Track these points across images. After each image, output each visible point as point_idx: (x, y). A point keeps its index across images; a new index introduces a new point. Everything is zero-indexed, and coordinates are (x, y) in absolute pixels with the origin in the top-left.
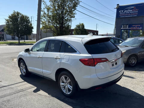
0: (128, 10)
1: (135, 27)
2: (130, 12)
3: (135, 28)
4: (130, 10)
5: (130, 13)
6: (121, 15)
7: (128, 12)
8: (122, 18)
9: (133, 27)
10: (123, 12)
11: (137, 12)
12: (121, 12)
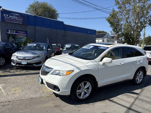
1: (20, 33)
2: (15, 18)
5: (16, 20)
6: (6, 19)
8: (7, 22)
11: (22, 20)
12: (6, 17)
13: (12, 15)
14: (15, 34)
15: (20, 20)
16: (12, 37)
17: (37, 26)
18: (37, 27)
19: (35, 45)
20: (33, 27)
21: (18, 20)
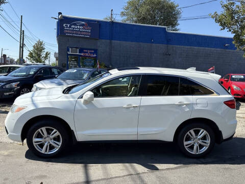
0: (78, 25)
1: (87, 52)
2: (80, 29)
3: (87, 55)
4: (80, 26)
5: (81, 31)
6: (67, 31)
7: (77, 28)
8: (68, 36)
9: (85, 52)
10: (70, 27)
11: (90, 31)
12: (67, 27)
13: (75, 24)
14: (78, 54)
15: (86, 32)
16: (73, 59)
17: (115, 40)
18: (113, 41)
19: (75, 71)
20: (108, 41)
21: (84, 32)
